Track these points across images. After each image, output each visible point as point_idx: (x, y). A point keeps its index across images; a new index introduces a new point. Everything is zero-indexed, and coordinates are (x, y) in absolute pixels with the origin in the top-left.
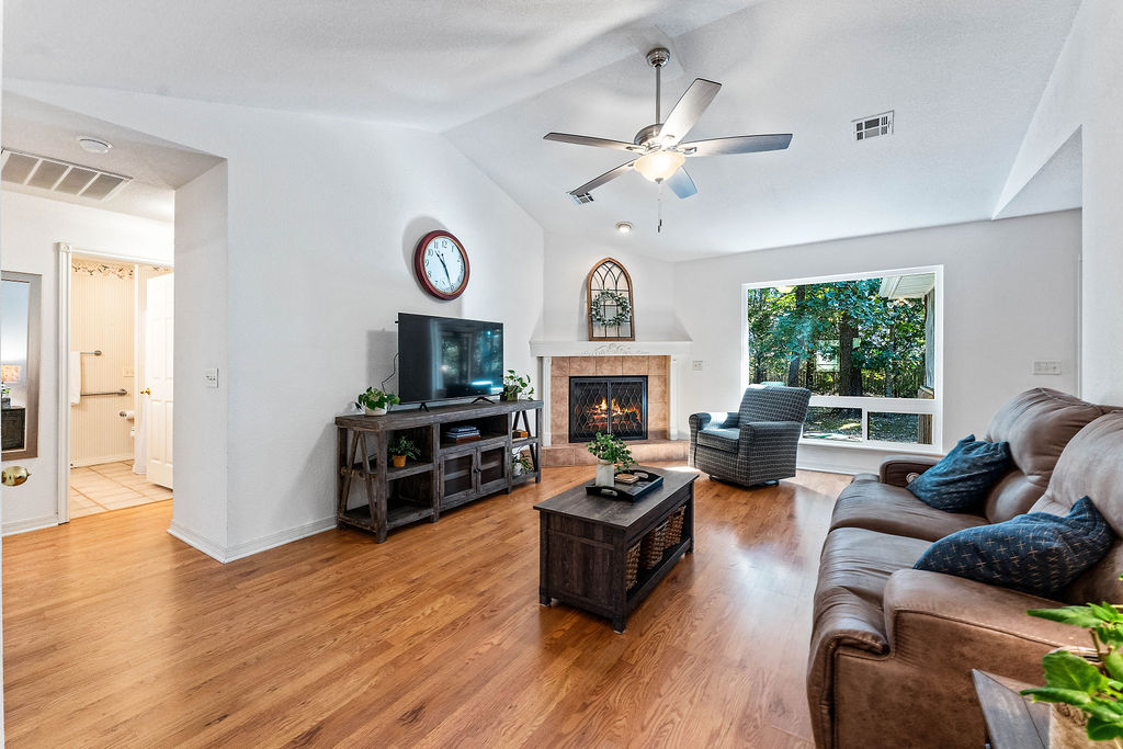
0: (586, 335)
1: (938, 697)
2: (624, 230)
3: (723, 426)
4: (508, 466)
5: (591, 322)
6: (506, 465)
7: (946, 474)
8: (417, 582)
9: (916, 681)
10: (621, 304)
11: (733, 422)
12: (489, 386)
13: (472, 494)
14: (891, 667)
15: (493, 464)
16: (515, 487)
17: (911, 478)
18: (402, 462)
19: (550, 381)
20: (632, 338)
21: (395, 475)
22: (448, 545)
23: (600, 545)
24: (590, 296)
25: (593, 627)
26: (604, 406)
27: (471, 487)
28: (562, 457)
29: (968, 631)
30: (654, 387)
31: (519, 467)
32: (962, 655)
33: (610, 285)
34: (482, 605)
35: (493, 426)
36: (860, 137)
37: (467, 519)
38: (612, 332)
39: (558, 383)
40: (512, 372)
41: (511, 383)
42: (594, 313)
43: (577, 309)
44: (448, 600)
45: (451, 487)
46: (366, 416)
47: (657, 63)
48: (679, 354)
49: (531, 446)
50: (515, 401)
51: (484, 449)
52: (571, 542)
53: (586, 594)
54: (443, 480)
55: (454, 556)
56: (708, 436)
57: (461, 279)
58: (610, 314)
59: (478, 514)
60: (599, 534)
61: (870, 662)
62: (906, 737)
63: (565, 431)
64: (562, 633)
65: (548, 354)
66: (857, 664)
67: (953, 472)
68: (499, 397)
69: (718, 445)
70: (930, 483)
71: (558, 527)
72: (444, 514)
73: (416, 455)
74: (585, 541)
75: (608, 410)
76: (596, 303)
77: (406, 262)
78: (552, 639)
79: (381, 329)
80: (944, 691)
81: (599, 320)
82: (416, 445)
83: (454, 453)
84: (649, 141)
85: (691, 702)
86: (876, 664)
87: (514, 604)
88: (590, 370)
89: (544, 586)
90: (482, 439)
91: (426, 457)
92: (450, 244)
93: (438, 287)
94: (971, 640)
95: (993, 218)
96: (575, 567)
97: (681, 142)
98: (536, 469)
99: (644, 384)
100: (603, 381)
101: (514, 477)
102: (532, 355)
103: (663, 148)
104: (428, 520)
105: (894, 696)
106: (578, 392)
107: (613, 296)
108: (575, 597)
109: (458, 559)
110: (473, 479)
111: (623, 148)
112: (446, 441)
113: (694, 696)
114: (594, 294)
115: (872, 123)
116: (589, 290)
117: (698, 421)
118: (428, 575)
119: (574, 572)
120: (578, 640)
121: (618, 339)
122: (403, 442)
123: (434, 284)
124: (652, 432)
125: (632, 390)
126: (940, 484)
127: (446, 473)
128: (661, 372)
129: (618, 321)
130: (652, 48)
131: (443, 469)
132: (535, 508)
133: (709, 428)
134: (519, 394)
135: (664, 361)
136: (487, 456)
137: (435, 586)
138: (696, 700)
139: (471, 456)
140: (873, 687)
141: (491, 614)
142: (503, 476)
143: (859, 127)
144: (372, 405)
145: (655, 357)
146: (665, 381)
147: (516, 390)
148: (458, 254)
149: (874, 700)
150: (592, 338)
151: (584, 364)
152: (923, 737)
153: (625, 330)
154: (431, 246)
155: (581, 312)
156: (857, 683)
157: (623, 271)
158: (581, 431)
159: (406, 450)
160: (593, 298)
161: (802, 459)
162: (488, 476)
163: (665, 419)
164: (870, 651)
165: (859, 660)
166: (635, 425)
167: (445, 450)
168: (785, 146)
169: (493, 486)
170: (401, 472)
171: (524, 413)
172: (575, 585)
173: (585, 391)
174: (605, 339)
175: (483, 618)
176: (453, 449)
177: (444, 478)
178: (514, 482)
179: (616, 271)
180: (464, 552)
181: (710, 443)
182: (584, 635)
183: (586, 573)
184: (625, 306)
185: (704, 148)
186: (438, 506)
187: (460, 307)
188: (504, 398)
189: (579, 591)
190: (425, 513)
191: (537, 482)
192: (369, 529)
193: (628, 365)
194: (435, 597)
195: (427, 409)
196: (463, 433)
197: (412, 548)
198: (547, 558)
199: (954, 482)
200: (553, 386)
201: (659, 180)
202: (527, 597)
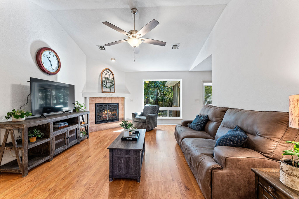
0: (101, 90)
1: (234, 176)
2: (113, 61)
3: (140, 116)
4: (78, 135)
5: (102, 87)
6: (78, 133)
7: (197, 123)
8: (53, 189)
9: (230, 173)
10: (111, 82)
11: (142, 115)
12: (62, 107)
13: (66, 147)
14: (224, 171)
15: (73, 135)
16: (81, 141)
17: (188, 124)
18: (35, 139)
19: (89, 105)
20: (114, 92)
21: (32, 146)
22: (62, 168)
23: (132, 156)
24: (102, 79)
25: (131, 183)
26: (106, 112)
27: (65, 144)
28: (94, 129)
29: (240, 159)
30: (120, 106)
31: (82, 134)
32: (239, 164)
33: (108, 76)
34: (88, 189)
35: (73, 121)
36: (173, 48)
37: (65, 156)
38: (109, 90)
39: (92, 105)
40: (77, 102)
41: (77, 106)
42: (103, 84)
43: (98, 83)
44: (72, 192)
45: (58, 146)
46: (12, 122)
47: (134, 13)
48: (127, 97)
49: (85, 127)
50: (79, 112)
51: (70, 130)
52: (122, 157)
53: (127, 173)
54: (54, 144)
55: (66, 173)
56: (137, 119)
57: (57, 68)
58: (108, 85)
59: (69, 154)
60: (132, 153)
61: (220, 172)
62: (228, 187)
63: (94, 121)
64: (122, 189)
65: (88, 97)
66: (218, 173)
67: (198, 122)
68: (72, 111)
69: (140, 121)
70: (194, 125)
71: (117, 153)
72: (55, 157)
73: (42, 136)
74: (127, 156)
75: (107, 113)
76: (104, 81)
77: (32, 58)
78: (120, 193)
79: (19, 84)
80: (235, 174)
81: (105, 86)
82: (41, 132)
83: (59, 133)
84: (133, 34)
85: (169, 197)
86: (221, 172)
87: (100, 184)
88: (102, 102)
89: (111, 175)
90: (69, 126)
91: (47, 136)
92: (52, 54)
93: (47, 69)
94: (240, 161)
95: (190, 71)
96: (123, 165)
97: (142, 37)
98: (87, 134)
99: (118, 106)
100: (106, 105)
101: (81, 138)
102: (83, 97)
103: (137, 37)
104: (48, 161)
105: (226, 178)
106: (98, 108)
107: (109, 80)
108: (123, 175)
109: (68, 173)
110: (66, 141)
111: (125, 34)
112: (55, 129)
113: (168, 194)
114: (103, 79)
115: (176, 45)
116: (102, 77)
117: (134, 115)
118: (57, 184)
119: (123, 168)
120: (128, 190)
121: (111, 92)
122: (36, 131)
123: (46, 68)
124: (120, 119)
125: (114, 107)
126: (196, 125)
127: (56, 140)
128: (122, 102)
129: (110, 87)
130: (133, 8)
131: (54, 139)
132: (108, 149)
133: (137, 117)
134: (80, 110)
135: (123, 99)
136: (71, 132)
137: (63, 188)
138: (169, 195)
139: (65, 133)
140: (221, 177)
141: (93, 191)
142: (77, 138)
143: (173, 45)
144: (17, 117)
145: (120, 98)
146: (123, 104)
147: (79, 108)
148: (56, 58)
149: (221, 181)
150: (103, 92)
151: (100, 100)
152: (231, 186)
153: (112, 90)
154: (44, 53)
155: (99, 84)
156: (218, 178)
157: (112, 73)
158: (99, 120)
159: (37, 134)
160: (103, 80)
161: (158, 123)
162: (72, 139)
163: (123, 115)
164: (219, 169)
165: (218, 172)
166: (115, 117)
167: (55, 132)
168: (164, 45)
169: (73, 142)
170: (35, 144)
171: (82, 116)
172: (123, 171)
173: (100, 108)
174: (107, 92)
175: (91, 194)
176: (59, 131)
177: (55, 142)
178: (81, 140)
179: (109, 72)
180: (70, 170)
181: (138, 121)
182: (129, 187)
183: (127, 166)
184: (112, 83)
185: (146, 40)
186: (52, 154)
187: (56, 78)
188: (74, 111)
189: (124, 173)
190: (47, 158)
191: (88, 138)
192: (17, 172)
193: (113, 100)
194: (65, 193)
195: (45, 117)
196: (61, 125)
197: (44, 175)
198: (112, 165)
199: (199, 125)
200: (90, 106)
201: (135, 47)
202: (104, 180)
